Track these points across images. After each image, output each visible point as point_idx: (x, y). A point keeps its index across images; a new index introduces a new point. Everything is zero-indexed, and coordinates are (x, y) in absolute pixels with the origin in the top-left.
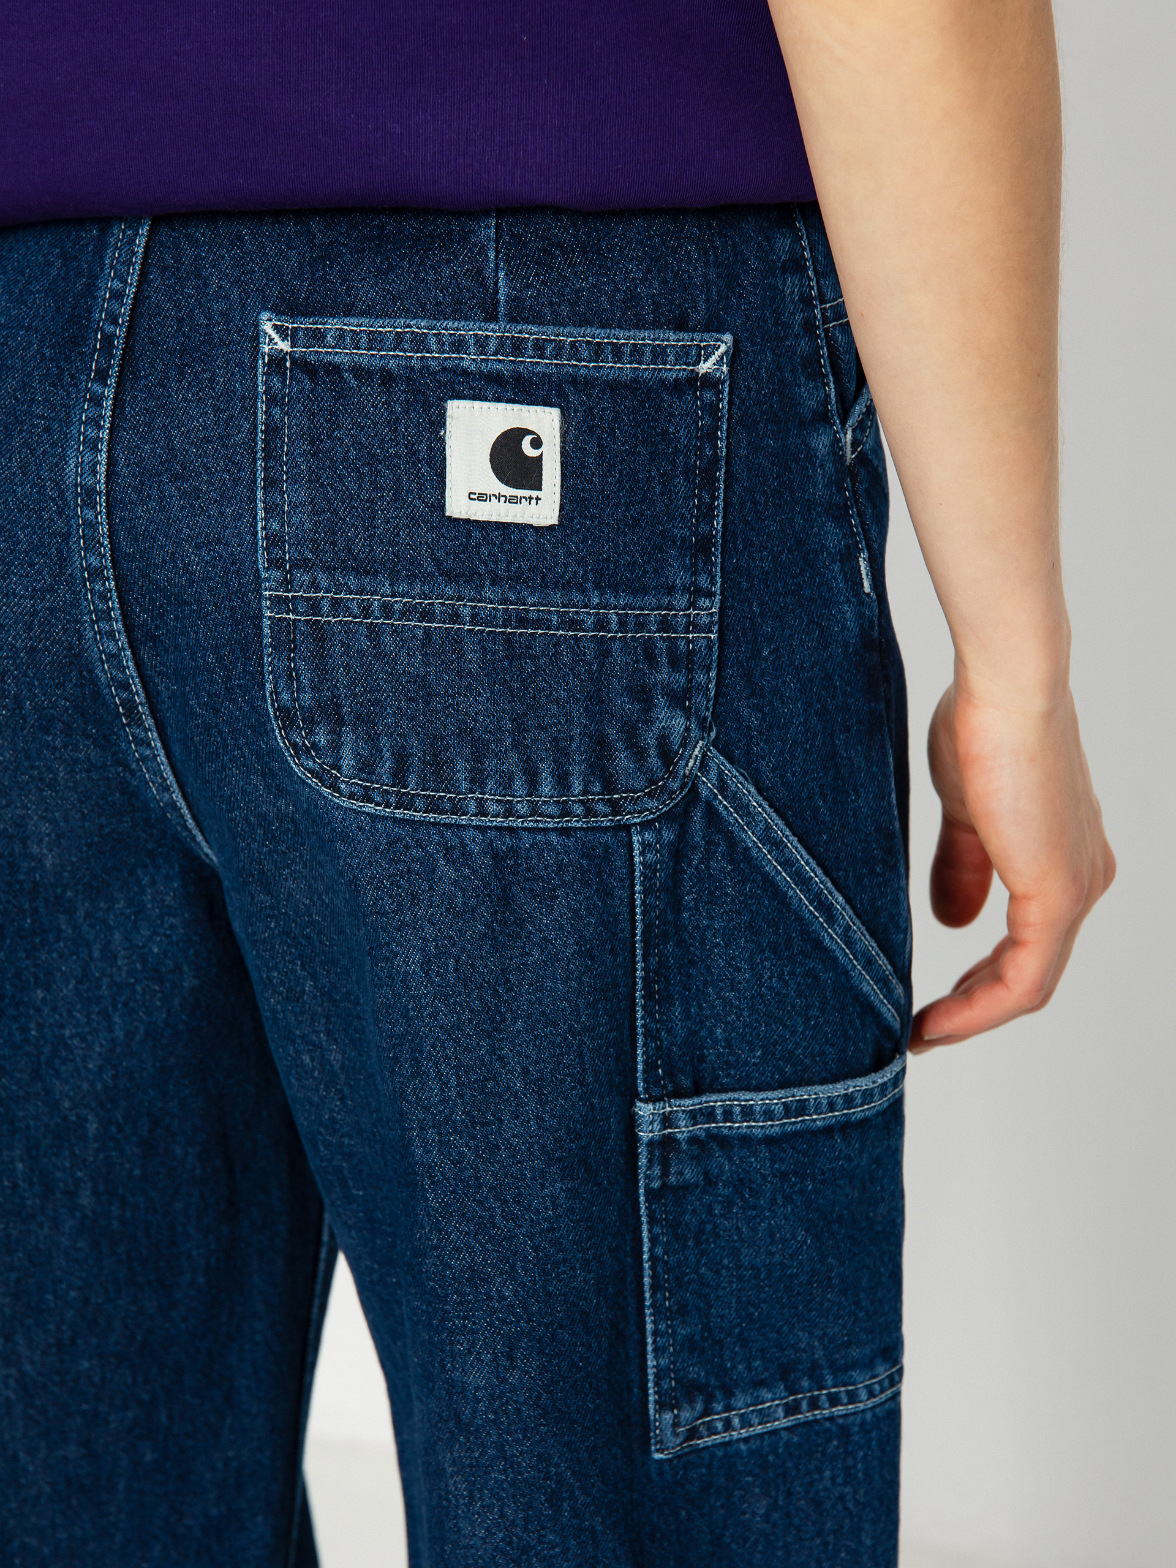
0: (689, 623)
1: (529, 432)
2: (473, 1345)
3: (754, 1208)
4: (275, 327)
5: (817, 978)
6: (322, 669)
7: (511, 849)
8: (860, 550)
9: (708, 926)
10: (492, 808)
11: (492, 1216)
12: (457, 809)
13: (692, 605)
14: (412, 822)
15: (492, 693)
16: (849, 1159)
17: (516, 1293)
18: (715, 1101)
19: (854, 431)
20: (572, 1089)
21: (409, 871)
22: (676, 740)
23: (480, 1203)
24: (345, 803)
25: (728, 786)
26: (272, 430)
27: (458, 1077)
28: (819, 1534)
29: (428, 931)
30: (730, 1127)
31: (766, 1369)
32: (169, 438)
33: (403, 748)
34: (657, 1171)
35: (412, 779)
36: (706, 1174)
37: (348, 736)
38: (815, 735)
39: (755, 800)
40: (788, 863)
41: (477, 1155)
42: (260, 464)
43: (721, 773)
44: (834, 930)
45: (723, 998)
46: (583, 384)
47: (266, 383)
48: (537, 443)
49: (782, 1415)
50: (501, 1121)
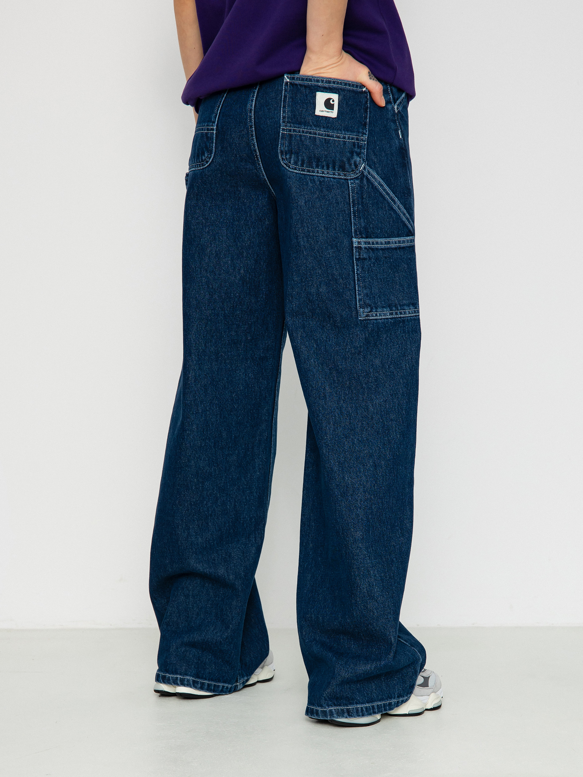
0: (361, 140)
1: (331, 99)
2: (313, 283)
3: (380, 264)
4: (287, 77)
5: (392, 215)
6: (290, 143)
7: (323, 181)
8: (399, 130)
9: (369, 203)
10: (320, 172)
11: (317, 256)
12: (313, 172)
13: (362, 136)
14: (304, 174)
15: (321, 149)
16: (401, 256)
17: (321, 272)
18: (371, 240)
19: (397, 106)
20: (334, 231)
21: (303, 184)
22: (358, 163)
23: (315, 253)
24: (291, 170)
25: (370, 173)
26: (285, 96)
27: (311, 226)
28: (398, 344)
29: (306, 196)
30: (374, 246)
31: (385, 304)
32: (266, 98)
33: (303, 159)
34: (357, 254)
35: (305, 165)
36: (369, 257)
37: (293, 156)
38: (389, 164)
39: (376, 176)
40: (384, 190)
41: (314, 243)
42: (282, 103)
43: (368, 170)
44: (396, 205)
45: (372, 218)
46: (343, 90)
47: (285, 87)
48: (333, 101)
49: (389, 315)
50: (319, 236)
